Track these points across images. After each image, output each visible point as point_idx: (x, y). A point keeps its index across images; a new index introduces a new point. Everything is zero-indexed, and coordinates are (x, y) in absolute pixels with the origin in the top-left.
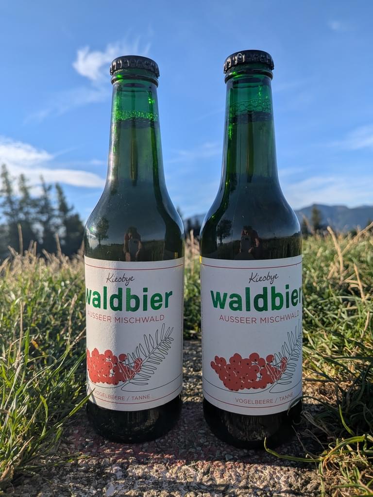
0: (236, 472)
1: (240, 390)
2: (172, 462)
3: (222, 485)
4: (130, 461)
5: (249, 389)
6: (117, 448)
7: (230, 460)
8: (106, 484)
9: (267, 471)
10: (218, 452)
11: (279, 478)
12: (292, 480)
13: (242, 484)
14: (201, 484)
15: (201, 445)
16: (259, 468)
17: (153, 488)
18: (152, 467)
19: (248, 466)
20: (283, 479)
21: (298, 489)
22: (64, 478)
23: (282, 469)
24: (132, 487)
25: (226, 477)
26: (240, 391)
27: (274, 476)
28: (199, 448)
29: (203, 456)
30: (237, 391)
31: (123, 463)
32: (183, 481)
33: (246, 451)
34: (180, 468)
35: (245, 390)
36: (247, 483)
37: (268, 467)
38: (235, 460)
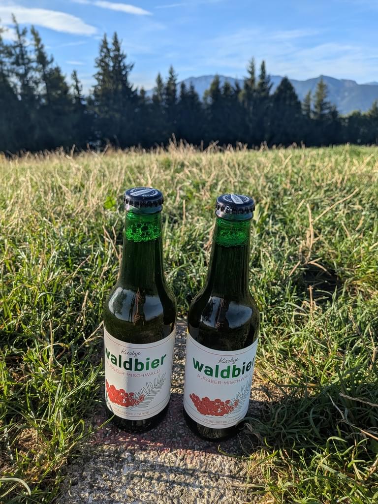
0: (200, 459)
2: (161, 449)
3: (191, 470)
4: (136, 448)
5: (213, 415)
6: (127, 437)
7: (197, 450)
8: (122, 466)
9: (219, 459)
10: (190, 442)
11: (225, 466)
12: (232, 468)
13: (203, 469)
14: (178, 468)
15: (180, 435)
16: (214, 457)
17: (150, 470)
18: (149, 453)
19: (208, 455)
20: (227, 467)
21: (235, 474)
22: (96, 461)
23: (227, 459)
24: (137, 469)
25: (194, 464)
26: (207, 415)
27: (222, 464)
28: (179, 438)
29: (181, 445)
30: (205, 415)
31: (131, 450)
32: (168, 465)
33: (208, 442)
34: (166, 455)
35: (210, 416)
36: (206, 469)
37: (220, 456)
38: (200, 450)
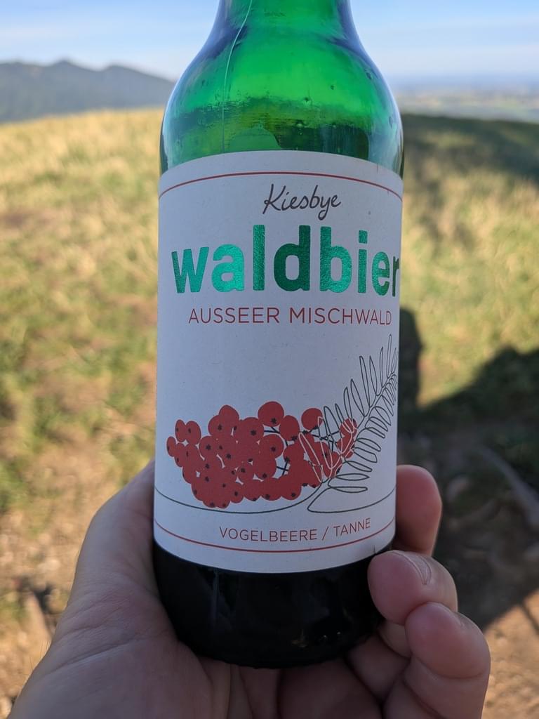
1: (231, 504)
5: (255, 500)
26: (232, 506)
30: (225, 506)
35: (246, 504)
